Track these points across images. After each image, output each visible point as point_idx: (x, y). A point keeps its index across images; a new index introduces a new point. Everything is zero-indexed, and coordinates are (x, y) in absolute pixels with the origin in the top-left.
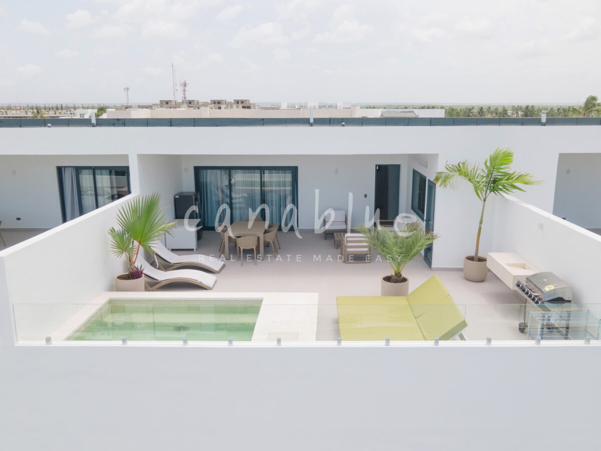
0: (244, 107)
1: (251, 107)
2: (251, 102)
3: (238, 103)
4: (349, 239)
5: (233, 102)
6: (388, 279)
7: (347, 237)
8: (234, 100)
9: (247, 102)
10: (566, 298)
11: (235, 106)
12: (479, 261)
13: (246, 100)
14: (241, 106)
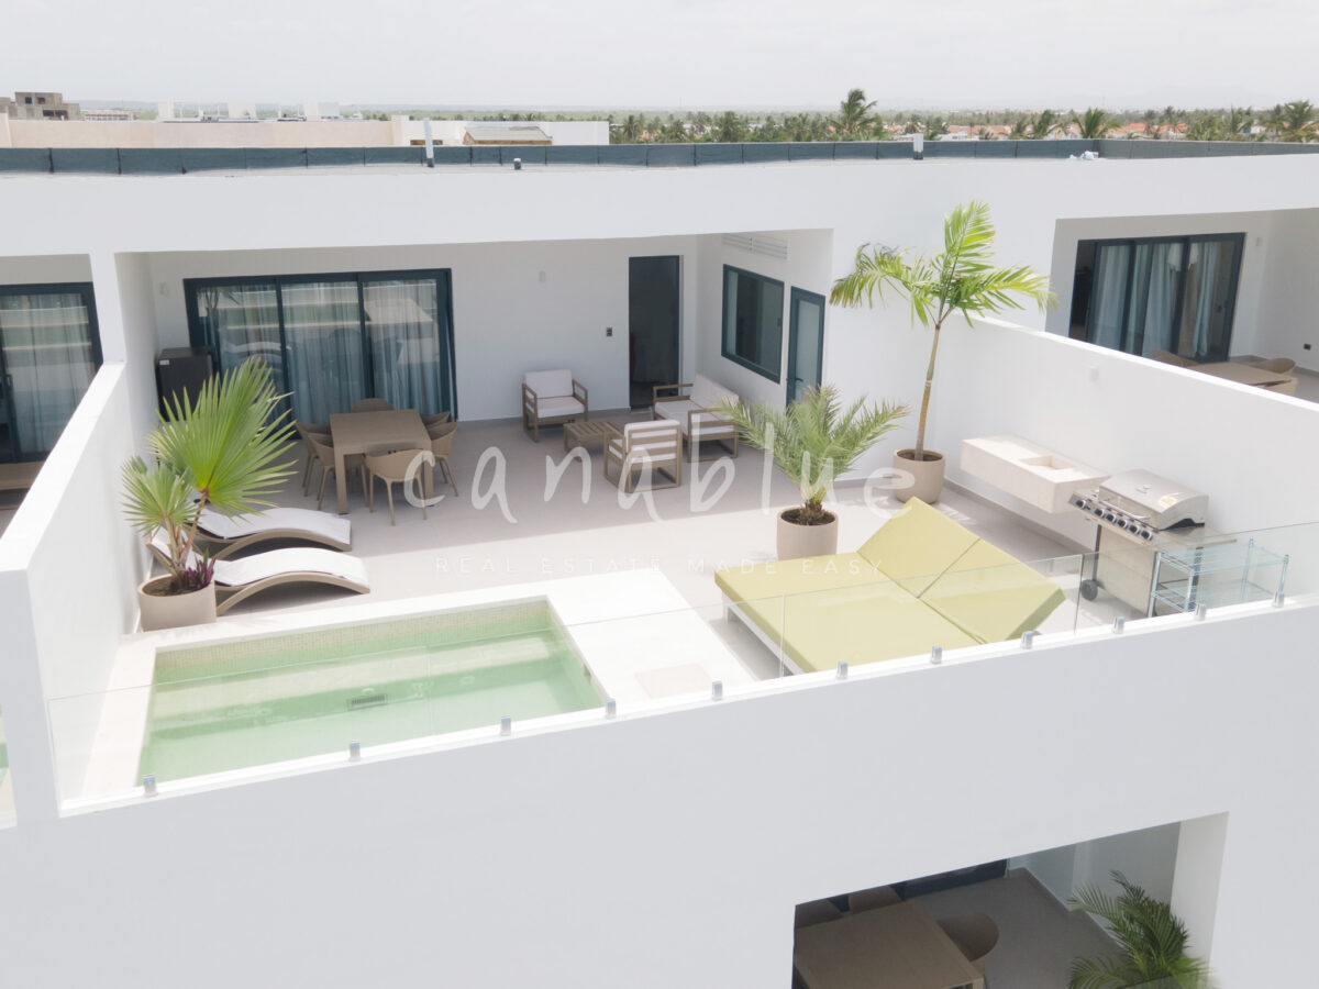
0: (48, 114)
1: (69, 111)
2: (66, 99)
3: (28, 100)
4: (635, 436)
5: (13, 98)
6: (791, 517)
7: (631, 432)
8: (17, 94)
9: (56, 101)
10: (1197, 521)
11: (22, 109)
12: (925, 460)
13: (51, 95)
14: (39, 109)
